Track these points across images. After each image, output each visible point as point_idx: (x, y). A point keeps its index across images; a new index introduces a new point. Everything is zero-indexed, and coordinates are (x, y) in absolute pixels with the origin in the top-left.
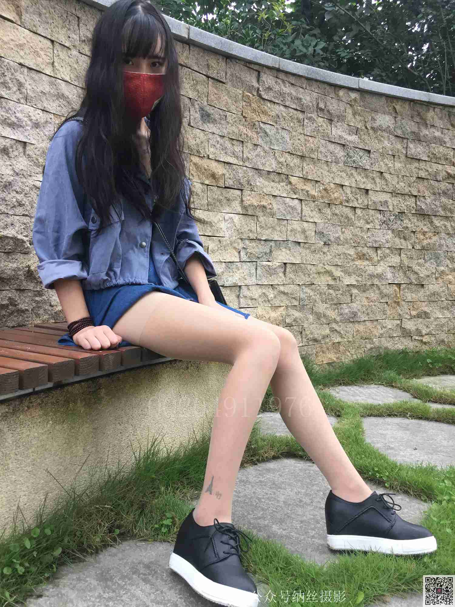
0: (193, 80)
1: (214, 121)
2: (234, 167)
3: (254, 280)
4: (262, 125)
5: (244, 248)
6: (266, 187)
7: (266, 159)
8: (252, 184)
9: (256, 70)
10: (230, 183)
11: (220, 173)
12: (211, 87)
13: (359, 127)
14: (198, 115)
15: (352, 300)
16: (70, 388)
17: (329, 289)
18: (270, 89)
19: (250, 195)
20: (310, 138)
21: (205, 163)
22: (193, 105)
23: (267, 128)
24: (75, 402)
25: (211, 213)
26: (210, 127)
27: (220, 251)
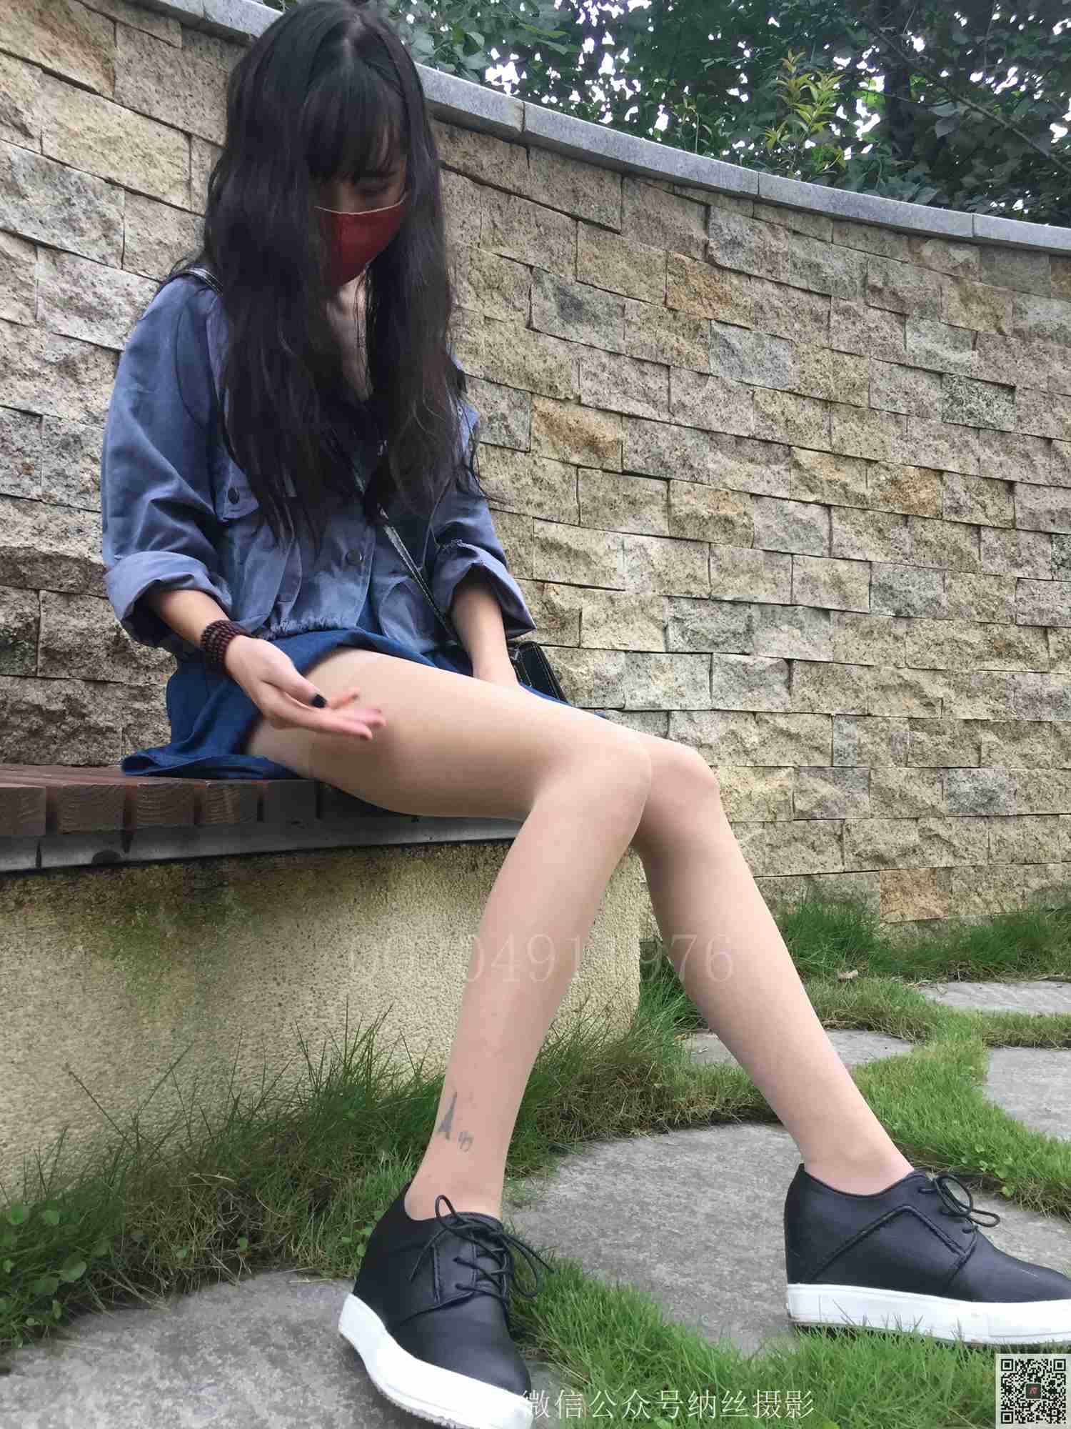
0: (538, 226)
1: (594, 319)
2: (647, 425)
3: (704, 700)
4: (718, 328)
5: (676, 619)
6: (732, 472)
7: (732, 407)
8: (696, 465)
9: (701, 203)
10: (636, 462)
11: (610, 437)
12: (584, 242)
13: (980, 329)
14: (551, 306)
15: (980, 758)
16: (138, 874)
17: (912, 728)
18: (735, 244)
19: (689, 492)
20: (847, 358)
21: (570, 415)
22: (538, 281)
23: (732, 334)
24: (151, 908)
25: (587, 533)
26: (582, 333)
27: (613, 625)
